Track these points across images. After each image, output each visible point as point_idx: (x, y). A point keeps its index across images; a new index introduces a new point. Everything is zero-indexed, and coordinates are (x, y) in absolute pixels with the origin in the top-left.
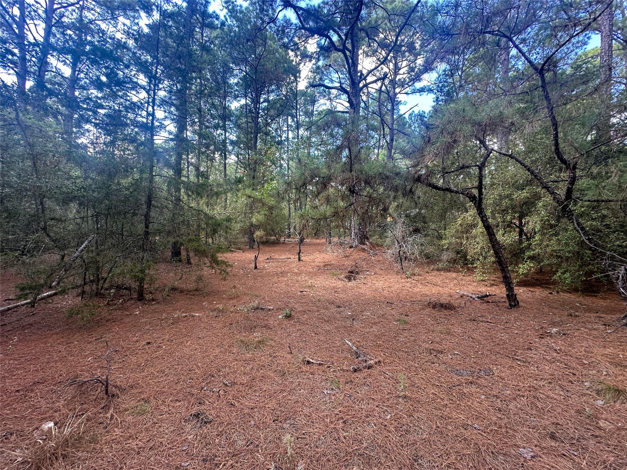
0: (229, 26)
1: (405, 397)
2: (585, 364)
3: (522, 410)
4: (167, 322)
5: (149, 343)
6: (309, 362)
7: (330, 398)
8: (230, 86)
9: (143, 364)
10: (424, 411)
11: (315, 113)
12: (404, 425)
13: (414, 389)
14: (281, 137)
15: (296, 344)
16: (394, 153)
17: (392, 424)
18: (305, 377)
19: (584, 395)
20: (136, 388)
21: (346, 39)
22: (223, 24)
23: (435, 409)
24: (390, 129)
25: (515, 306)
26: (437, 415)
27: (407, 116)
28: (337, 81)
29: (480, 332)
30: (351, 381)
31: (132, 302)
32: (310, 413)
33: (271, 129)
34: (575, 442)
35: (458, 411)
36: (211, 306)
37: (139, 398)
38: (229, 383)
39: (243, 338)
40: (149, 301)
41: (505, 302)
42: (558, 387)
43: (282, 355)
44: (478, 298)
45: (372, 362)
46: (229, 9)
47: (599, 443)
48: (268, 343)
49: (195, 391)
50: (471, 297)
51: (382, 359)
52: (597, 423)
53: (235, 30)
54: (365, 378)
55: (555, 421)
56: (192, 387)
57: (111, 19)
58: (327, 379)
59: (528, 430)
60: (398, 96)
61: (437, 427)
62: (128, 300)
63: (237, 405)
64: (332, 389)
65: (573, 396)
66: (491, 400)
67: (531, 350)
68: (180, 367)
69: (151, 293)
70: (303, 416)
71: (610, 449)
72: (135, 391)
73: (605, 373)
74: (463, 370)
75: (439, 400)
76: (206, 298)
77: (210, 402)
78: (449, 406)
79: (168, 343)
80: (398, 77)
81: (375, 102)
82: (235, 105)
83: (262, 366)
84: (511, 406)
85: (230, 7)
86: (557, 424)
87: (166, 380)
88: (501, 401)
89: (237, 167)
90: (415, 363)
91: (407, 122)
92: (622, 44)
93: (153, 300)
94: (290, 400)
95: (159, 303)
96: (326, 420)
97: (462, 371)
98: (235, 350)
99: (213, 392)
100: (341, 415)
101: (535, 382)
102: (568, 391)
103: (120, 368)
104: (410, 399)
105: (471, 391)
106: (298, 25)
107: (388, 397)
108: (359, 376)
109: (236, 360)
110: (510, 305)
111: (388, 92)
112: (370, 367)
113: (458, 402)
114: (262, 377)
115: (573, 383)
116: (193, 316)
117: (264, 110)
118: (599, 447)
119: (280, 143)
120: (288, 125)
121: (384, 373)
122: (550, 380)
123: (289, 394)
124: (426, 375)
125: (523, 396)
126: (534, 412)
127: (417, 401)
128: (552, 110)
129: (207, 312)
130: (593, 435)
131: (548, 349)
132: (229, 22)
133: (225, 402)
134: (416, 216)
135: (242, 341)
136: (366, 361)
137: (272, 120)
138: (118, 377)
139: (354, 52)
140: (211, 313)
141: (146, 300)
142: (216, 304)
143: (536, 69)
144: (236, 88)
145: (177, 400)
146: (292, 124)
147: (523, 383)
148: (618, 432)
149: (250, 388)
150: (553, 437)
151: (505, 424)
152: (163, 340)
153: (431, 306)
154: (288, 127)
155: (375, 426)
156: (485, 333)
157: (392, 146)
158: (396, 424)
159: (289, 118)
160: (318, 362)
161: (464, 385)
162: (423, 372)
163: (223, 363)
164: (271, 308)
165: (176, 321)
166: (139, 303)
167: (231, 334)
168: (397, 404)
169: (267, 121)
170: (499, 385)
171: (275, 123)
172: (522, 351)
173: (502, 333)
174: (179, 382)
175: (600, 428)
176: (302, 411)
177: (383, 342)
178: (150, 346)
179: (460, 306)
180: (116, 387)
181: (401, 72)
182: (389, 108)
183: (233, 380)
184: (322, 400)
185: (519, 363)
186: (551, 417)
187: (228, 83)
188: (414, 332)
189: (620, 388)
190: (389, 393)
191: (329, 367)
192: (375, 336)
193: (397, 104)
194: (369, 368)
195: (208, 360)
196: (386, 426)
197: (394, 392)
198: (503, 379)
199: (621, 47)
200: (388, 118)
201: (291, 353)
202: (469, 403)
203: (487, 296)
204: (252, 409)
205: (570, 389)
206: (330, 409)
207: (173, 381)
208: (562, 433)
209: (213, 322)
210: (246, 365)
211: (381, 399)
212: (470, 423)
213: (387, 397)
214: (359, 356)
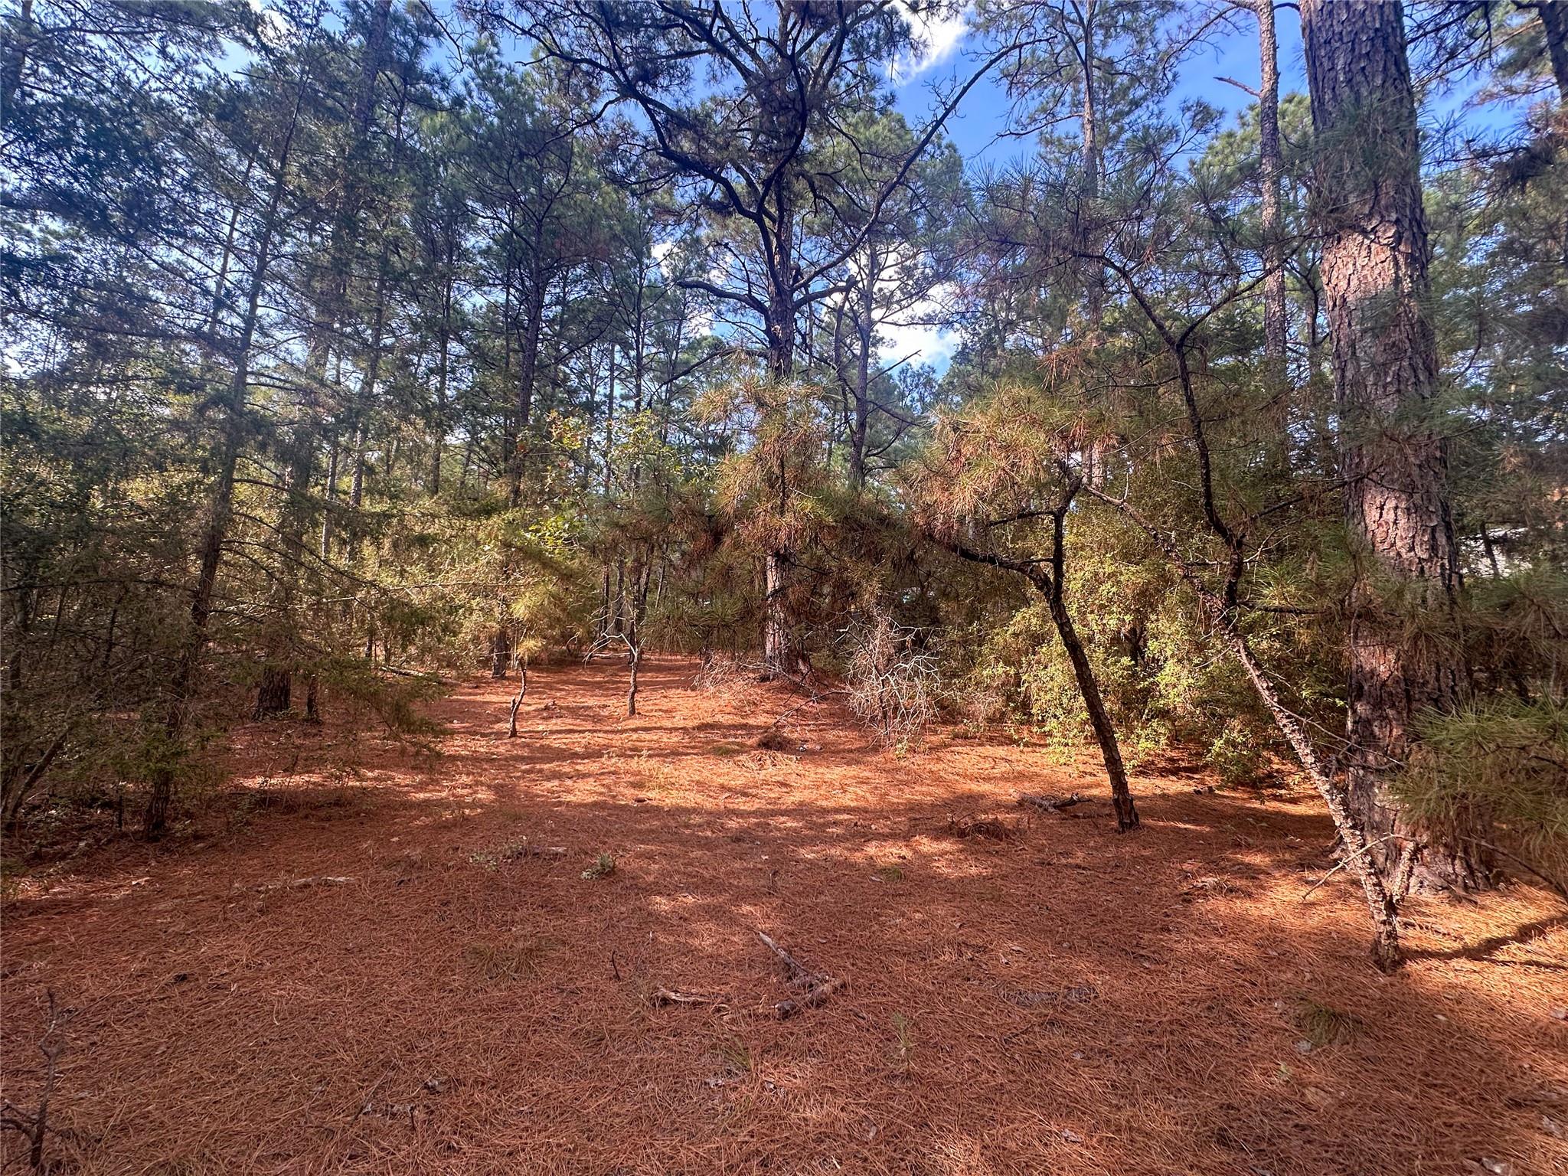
0: (475, 108)
1: (908, 1075)
2: (1271, 958)
3: (1159, 1081)
4: (244, 908)
5: (182, 978)
6: (665, 1001)
7: (725, 1100)
8: (465, 254)
9: (163, 1048)
10: (954, 1108)
11: (682, 342)
12: (908, 1152)
13: (929, 1052)
14: (593, 392)
15: (631, 950)
16: (867, 455)
17: (879, 1153)
18: (658, 1044)
19: (1274, 1031)
20: (138, 1132)
21: (765, 194)
22: (458, 102)
23: (978, 1099)
24: (858, 400)
25: (1131, 824)
26: (982, 1117)
27: (895, 373)
28: (739, 275)
29: (1064, 893)
30: (777, 1044)
31: (124, 845)
32: (674, 1148)
33: (568, 371)
34: (1264, 1146)
35: (1028, 1100)
36: (384, 852)
37: (148, 1165)
38: (441, 1083)
39: (480, 945)
40: (186, 840)
41: (1110, 815)
42: (1224, 1018)
43: (593, 986)
44: (1055, 806)
45: (826, 988)
46: (477, 70)
47: (1310, 1142)
48: (553, 954)
49: (337, 1120)
50: (1040, 806)
51: (849, 979)
52: (1303, 1094)
53: (492, 123)
54: (810, 1034)
55: (1225, 1100)
56: (326, 1106)
57: (123, 34)
58: (714, 1047)
59: (1174, 1128)
60: (878, 326)
61: (984, 1147)
62: (109, 842)
63: (465, 1147)
64: (729, 1072)
65: (1253, 1036)
66: (1096, 1063)
67: (1169, 931)
68: (287, 1047)
69: (188, 815)
70: (654, 1160)
71: (1329, 1155)
72: (135, 1141)
73: (1308, 976)
74: (1033, 991)
75: (985, 1076)
76: (367, 827)
77: (383, 1149)
78: (1009, 1088)
79: (248, 973)
80: (878, 285)
81: (825, 334)
82: (474, 302)
83: (537, 1022)
84: (1138, 1073)
85: (482, 65)
86: (1230, 1107)
87: (240, 1094)
88: (1116, 1063)
89: (469, 458)
90: (926, 981)
91: (896, 386)
92: (1299, 281)
93: (197, 837)
94: (618, 1115)
95: (215, 845)
96: (716, 1162)
97: (1030, 995)
98: (457, 981)
99: (394, 1115)
100: (755, 1144)
101: (1181, 1008)
102: (1243, 1025)
103: (82, 1068)
104: (920, 1079)
105: (1052, 1044)
106: (651, 139)
107: (869, 1079)
108: (796, 1030)
109: (461, 1010)
110: (1121, 823)
111: (855, 318)
112: (821, 1003)
113: (1027, 1076)
114: (539, 1055)
115: (1252, 1006)
116: (329, 885)
117: (551, 322)
118: (1309, 1153)
119: (591, 407)
120: (612, 364)
121: (856, 1015)
122: (1209, 1003)
123: (615, 1099)
124: (952, 1011)
125: (1160, 1047)
126: (1183, 1084)
127: (936, 1084)
128: (1199, 426)
129: (372, 871)
130: (1296, 1126)
131: (1201, 927)
132: (477, 101)
133: (429, 1144)
134: (913, 605)
135: (476, 952)
136: (811, 986)
137: (572, 351)
138: (71, 1101)
139: (781, 222)
140: (385, 873)
141: (173, 840)
142: (399, 843)
143: (1169, 341)
144: (480, 260)
145: (276, 1156)
146: (624, 363)
147: (1158, 1014)
148: (1340, 1113)
149: (505, 1091)
150: (1223, 1140)
151: (1128, 1121)
152: (231, 964)
153: (954, 831)
154: (611, 370)
155: (840, 1164)
156: (1074, 896)
157: (862, 439)
158: (888, 1151)
159: (617, 348)
160: (692, 999)
161: (1037, 1029)
162: (945, 1006)
163: (424, 1023)
164: (560, 850)
165: (274, 904)
166: (149, 849)
167: (446, 934)
168: (890, 1097)
169: (558, 350)
170: (1109, 1023)
171: (578, 358)
172: (1150, 936)
173: (1108, 894)
174: (283, 1097)
175: (1307, 1107)
176: (652, 1145)
177: (850, 930)
178: (185, 987)
179: (1018, 830)
180: (66, 1135)
181: (884, 275)
182: (858, 352)
183: (452, 1073)
184: (704, 1107)
185: (1146, 965)
186: (1217, 1091)
187: (459, 246)
188: (920, 901)
189: (1338, 1010)
190: (869, 1070)
191: (718, 1010)
192: (831, 915)
193: (874, 345)
194: (818, 1006)
195: (375, 1018)
196: (866, 1160)
197: (881, 1066)
198: (1117, 1008)
199: (1298, 286)
200: (854, 372)
201: (617, 977)
202: (1050, 1077)
203: (1072, 802)
204: (510, 1154)
205: (1248, 1021)
206: (725, 1130)
207: (264, 1095)
208: (1240, 1128)
209: (390, 900)
210: (490, 1024)
211: (852, 1088)
212: (1055, 1129)
213: (866, 1079)
214: (795, 975)
